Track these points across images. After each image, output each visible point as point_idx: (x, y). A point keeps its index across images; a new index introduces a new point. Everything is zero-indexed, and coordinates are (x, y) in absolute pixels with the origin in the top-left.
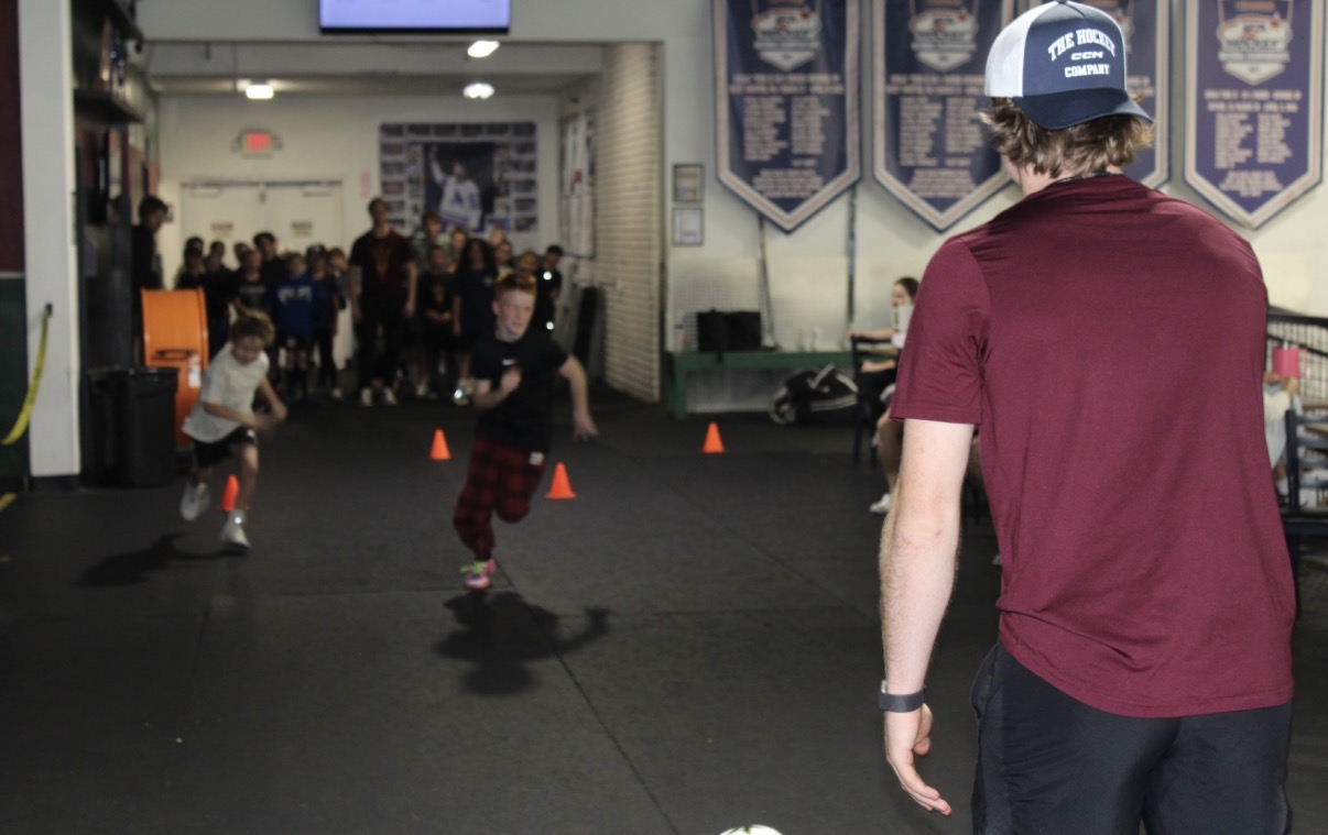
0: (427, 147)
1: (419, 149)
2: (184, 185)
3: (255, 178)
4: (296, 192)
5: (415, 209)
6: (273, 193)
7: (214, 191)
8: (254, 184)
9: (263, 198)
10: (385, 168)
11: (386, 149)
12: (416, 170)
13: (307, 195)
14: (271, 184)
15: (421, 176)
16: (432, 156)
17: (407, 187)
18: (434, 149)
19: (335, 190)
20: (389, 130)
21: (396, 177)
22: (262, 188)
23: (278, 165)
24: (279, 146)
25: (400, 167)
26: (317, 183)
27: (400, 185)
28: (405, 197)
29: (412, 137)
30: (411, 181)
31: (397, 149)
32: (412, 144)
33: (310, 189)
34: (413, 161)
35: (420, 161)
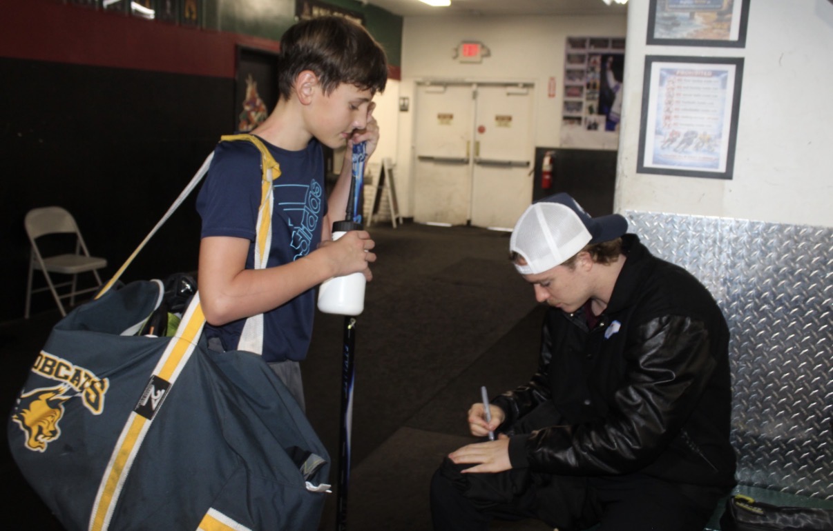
0: (604, 58)
1: (598, 59)
2: (419, 84)
3: (468, 80)
4: (501, 91)
5: (591, 110)
6: (481, 91)
7: (441, 89)
8: (470, 84)
9: (475, 95)
10: (569, 74)
11: (569, 58)
12: (594, 77)
13: (509, 94)
14: (480, 85)
15: (598, 83)
16: (608, 65)
17: (585, 91)
18: (611, 59)
19: (530, 90)
20: (574, 43)
21: (577, 82)
22: (474, 87)
23: (488, 70)
24: (488, 54)
25: (581, 74)
26: (515, 85)
27: (581, 88)
28: (583, 99)
29: (593, 50)
30: (588, 86)
31: (581, 59)
32: (591, 55)
33: (510, 90)
34: (593, 69)
35: (598, 69)
